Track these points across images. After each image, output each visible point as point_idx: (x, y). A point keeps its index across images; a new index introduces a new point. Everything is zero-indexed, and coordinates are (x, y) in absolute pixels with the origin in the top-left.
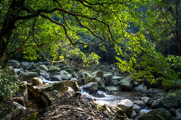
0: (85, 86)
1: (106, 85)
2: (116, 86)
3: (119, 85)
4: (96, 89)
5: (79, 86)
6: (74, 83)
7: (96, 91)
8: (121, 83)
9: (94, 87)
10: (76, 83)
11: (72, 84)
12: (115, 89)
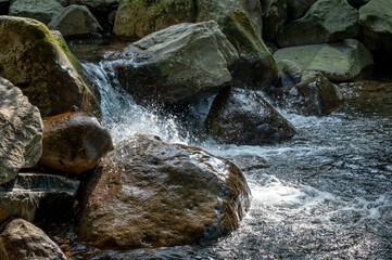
0: (130, 57)
1: (274, 40)
2: (337, 40)
3: (360, 32)
4: (221, 74)
5: (80, 58)
6: (39, 34)
7: (223, 94)
8: (372, 19)
9: (200, 64)
10: (54, 37)
11: (18, 46)
12: (338, 61)
